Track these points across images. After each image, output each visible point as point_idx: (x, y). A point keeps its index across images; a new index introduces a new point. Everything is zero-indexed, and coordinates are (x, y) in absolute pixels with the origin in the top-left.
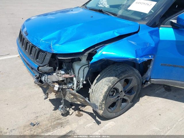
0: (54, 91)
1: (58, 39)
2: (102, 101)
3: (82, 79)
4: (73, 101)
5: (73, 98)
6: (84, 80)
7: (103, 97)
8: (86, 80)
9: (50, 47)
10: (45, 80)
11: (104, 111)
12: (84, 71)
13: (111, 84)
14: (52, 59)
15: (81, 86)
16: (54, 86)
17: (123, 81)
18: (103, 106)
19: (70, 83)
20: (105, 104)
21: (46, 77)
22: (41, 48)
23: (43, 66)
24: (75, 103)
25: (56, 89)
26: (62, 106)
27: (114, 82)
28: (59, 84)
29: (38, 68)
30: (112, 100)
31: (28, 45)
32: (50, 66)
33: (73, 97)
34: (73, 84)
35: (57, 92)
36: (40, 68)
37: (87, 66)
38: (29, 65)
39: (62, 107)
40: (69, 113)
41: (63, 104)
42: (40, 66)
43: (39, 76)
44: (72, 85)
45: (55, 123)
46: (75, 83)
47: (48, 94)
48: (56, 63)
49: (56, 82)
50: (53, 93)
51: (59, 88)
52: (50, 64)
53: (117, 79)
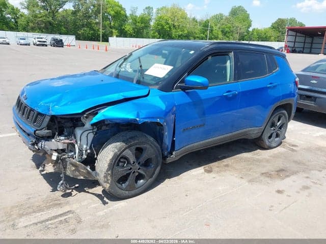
0: (52, 161)
1: (58, 102)
2: (108, 170)
3: (85, 146)
4: (76, 176)
5: (75, 170)
6: (88, 148)
7: (108, 166)
8: (91, 148)
9: (49, 109)
10: (42, 147)
11: (111, 185)
12: (87, 137)
13: (117, 151)
14: (50, 122)
15: (85, 156)
16: (52, 154)
17: (134, 148)
18: (109, 178)
19: (71, 151)
20: (112, 176)
21: (43, 143)
22: (40, 111)
23: (41, 130)
24: (78, 178)
25: (54, 157)
26: (61, 182)
27: (120, 148)
28: (59, 153)
29: (35, 131)
30: (121, 171)
31: (26, 109)
32: (48, 129)
33: (74, 168)
34: (75, 153)
35: (56, 163)
36: (37, 132)
37: (92, 131)
38: (25, 132)
39: (62, 184)
40: (72, 194)
41: (63, 179)
42: (37, 130)
43: (36, 142)
44: (73, 153)
45: (51, 203)
46: (77, 151)
47: (44, 165)
48: (56, 128)
49: (55, 150)
50: (50, 164)
51: (58, 157)
52: (48, 127)
53: (124, 144)
